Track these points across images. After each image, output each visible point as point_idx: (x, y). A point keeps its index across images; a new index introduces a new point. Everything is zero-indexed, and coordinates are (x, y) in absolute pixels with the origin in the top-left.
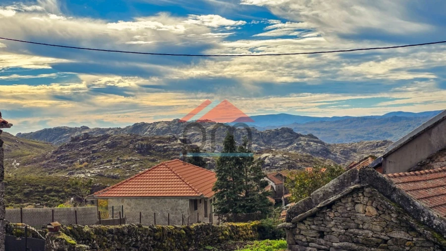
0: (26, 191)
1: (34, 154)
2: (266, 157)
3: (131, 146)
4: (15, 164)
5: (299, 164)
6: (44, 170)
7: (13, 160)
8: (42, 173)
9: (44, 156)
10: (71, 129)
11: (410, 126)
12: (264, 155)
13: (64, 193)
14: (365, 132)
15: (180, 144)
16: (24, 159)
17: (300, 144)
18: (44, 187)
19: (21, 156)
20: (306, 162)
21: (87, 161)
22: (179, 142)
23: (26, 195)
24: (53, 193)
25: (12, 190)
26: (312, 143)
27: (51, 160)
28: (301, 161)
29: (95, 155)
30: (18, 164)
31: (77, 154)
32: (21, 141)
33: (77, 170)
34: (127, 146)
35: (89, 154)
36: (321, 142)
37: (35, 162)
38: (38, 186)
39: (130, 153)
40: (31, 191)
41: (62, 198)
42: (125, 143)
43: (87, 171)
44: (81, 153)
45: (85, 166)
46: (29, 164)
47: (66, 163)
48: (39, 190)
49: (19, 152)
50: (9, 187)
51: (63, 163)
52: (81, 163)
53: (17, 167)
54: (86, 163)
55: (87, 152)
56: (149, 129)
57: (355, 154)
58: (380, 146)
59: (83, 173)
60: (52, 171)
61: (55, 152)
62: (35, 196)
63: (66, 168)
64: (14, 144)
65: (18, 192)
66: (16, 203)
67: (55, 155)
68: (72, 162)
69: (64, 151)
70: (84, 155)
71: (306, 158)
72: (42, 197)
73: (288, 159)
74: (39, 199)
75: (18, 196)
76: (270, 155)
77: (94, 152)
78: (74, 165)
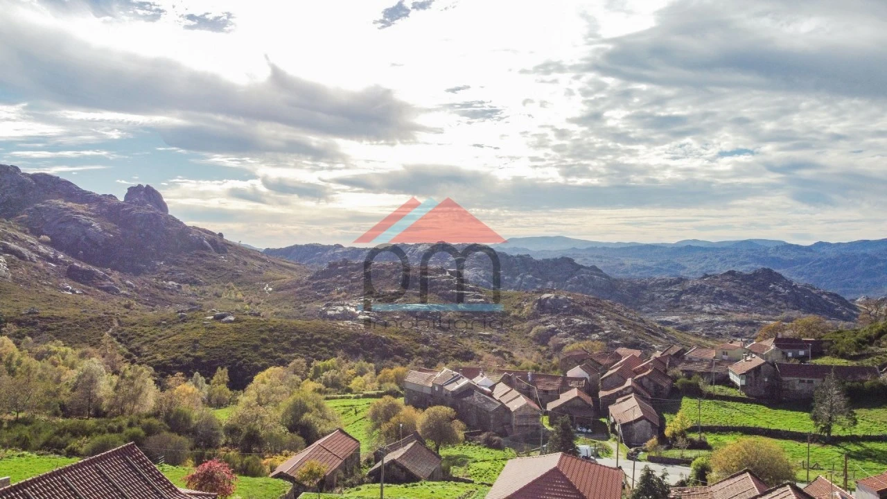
0: (293, 339)
1: (288, 278)
2: (548, 298)
3: (394, 277)
4: (267, 289)
5: (585, 309)
6: (298, 298)
7: (265, 285)
8: (297, 302)
9: (298, 282)
10: (324, 246)
11: (706, 258)
12: (546, 296)
13: (333, 343)
14: (654, 263)
15: (449, 277)
16: (277, 283)
17: (582, 277)
18: (312, 335)
19: (274, 279)
20: (592, 305)
21: (345, 291)
22: (448, 274)
23: (293, 344)
24: (321, 343)
25: (278, 337)
26: (595, 277)
27: (306, 287)
28: (587, 304)
29: (355, 284)
30: (271, 289)
31: (334, 282)
32: (273, 261)
33: (334, 300)
34: (389, 277)
35: (348, 283)
36: (606, 276)
37: (289, 288)
38: (305, 333)
39: (392, 285)
40: (298, 339)
41: (332, 349)
42: (388, 273)
43: (346, 303)
44: (339, 281)
45: (344, 297)
46: (282, 290)
47: (322, 291)
48: (307, 338)
49: (271, 274)
50: (275, 333)
51: (319, 292)
52: (339, 293)
53: (270, 292)
54: (344, 294)
55: (345, 280)
56: (410, 252)
57: (645, 292)
58: (674, 284)
59: (342, 305)
60: (308, 300)
61: (311, 278)
62: (302, 345)
63: (323, 297)
64: (265, 264)
65: (285, 340)
66: (283, 354)
67: (310, 281)
68: (329, 291)
69: (320, 278)
70: (342, 283)
71: (593, 301)
72: (310, 346)
73: (573, 301)
74: (306, 349)
75: (286, 344)
76: (552, 296)
77: (353, 281)
78: (331, 295)
